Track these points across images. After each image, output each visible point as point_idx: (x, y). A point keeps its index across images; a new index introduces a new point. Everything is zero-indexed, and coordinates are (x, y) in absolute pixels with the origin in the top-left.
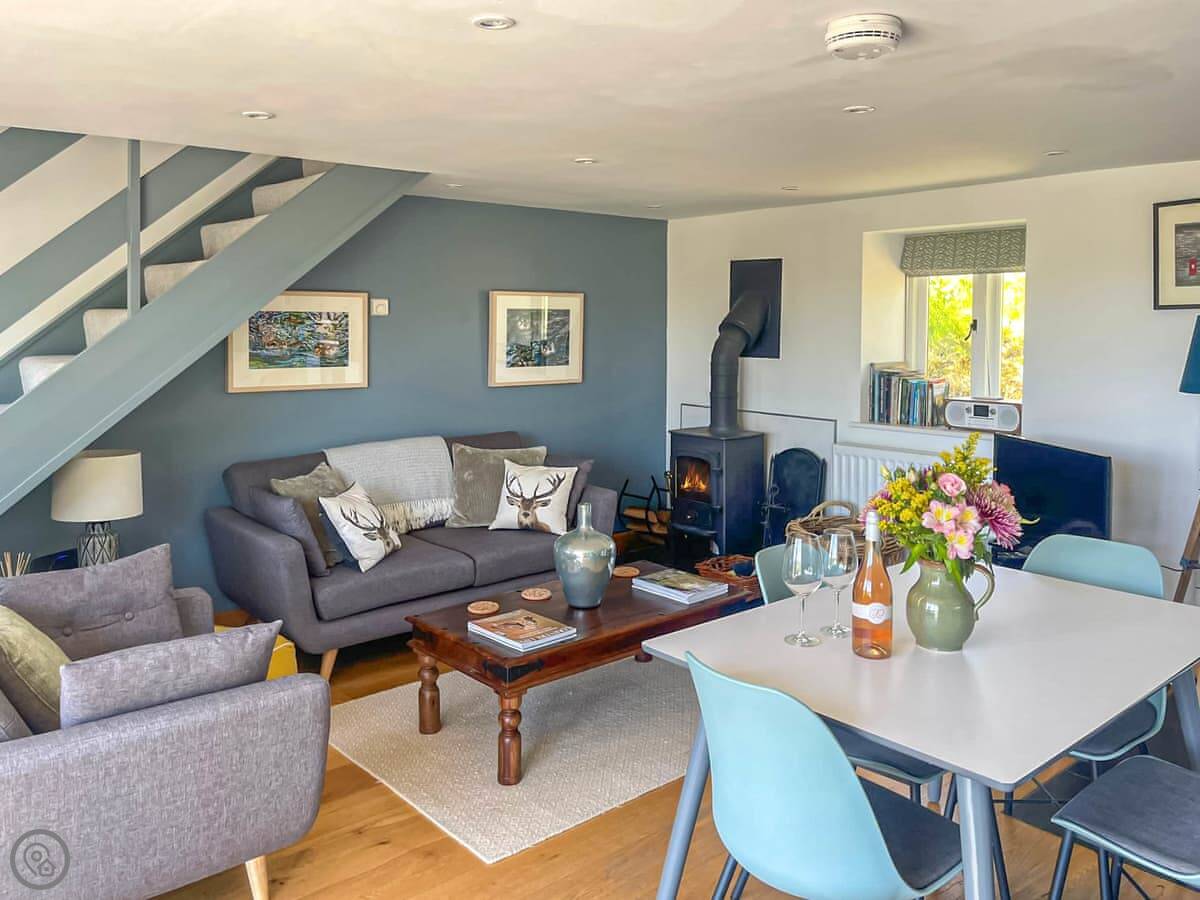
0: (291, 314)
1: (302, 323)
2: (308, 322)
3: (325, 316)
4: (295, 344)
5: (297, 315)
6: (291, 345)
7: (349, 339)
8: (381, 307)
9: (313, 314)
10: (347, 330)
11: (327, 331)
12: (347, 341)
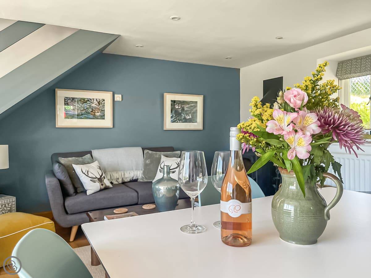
0: (81, 99)
1: (86, 102)
2: (88, 102)
3: (95, 100)
4: (83, 110)
5: (84, 99)
6: (81, 111)
7: (105, 109)
8: (118, 98)
9: (90, 99)
10: (104, 106)
11: (96, 106)
12: (104, 110)
